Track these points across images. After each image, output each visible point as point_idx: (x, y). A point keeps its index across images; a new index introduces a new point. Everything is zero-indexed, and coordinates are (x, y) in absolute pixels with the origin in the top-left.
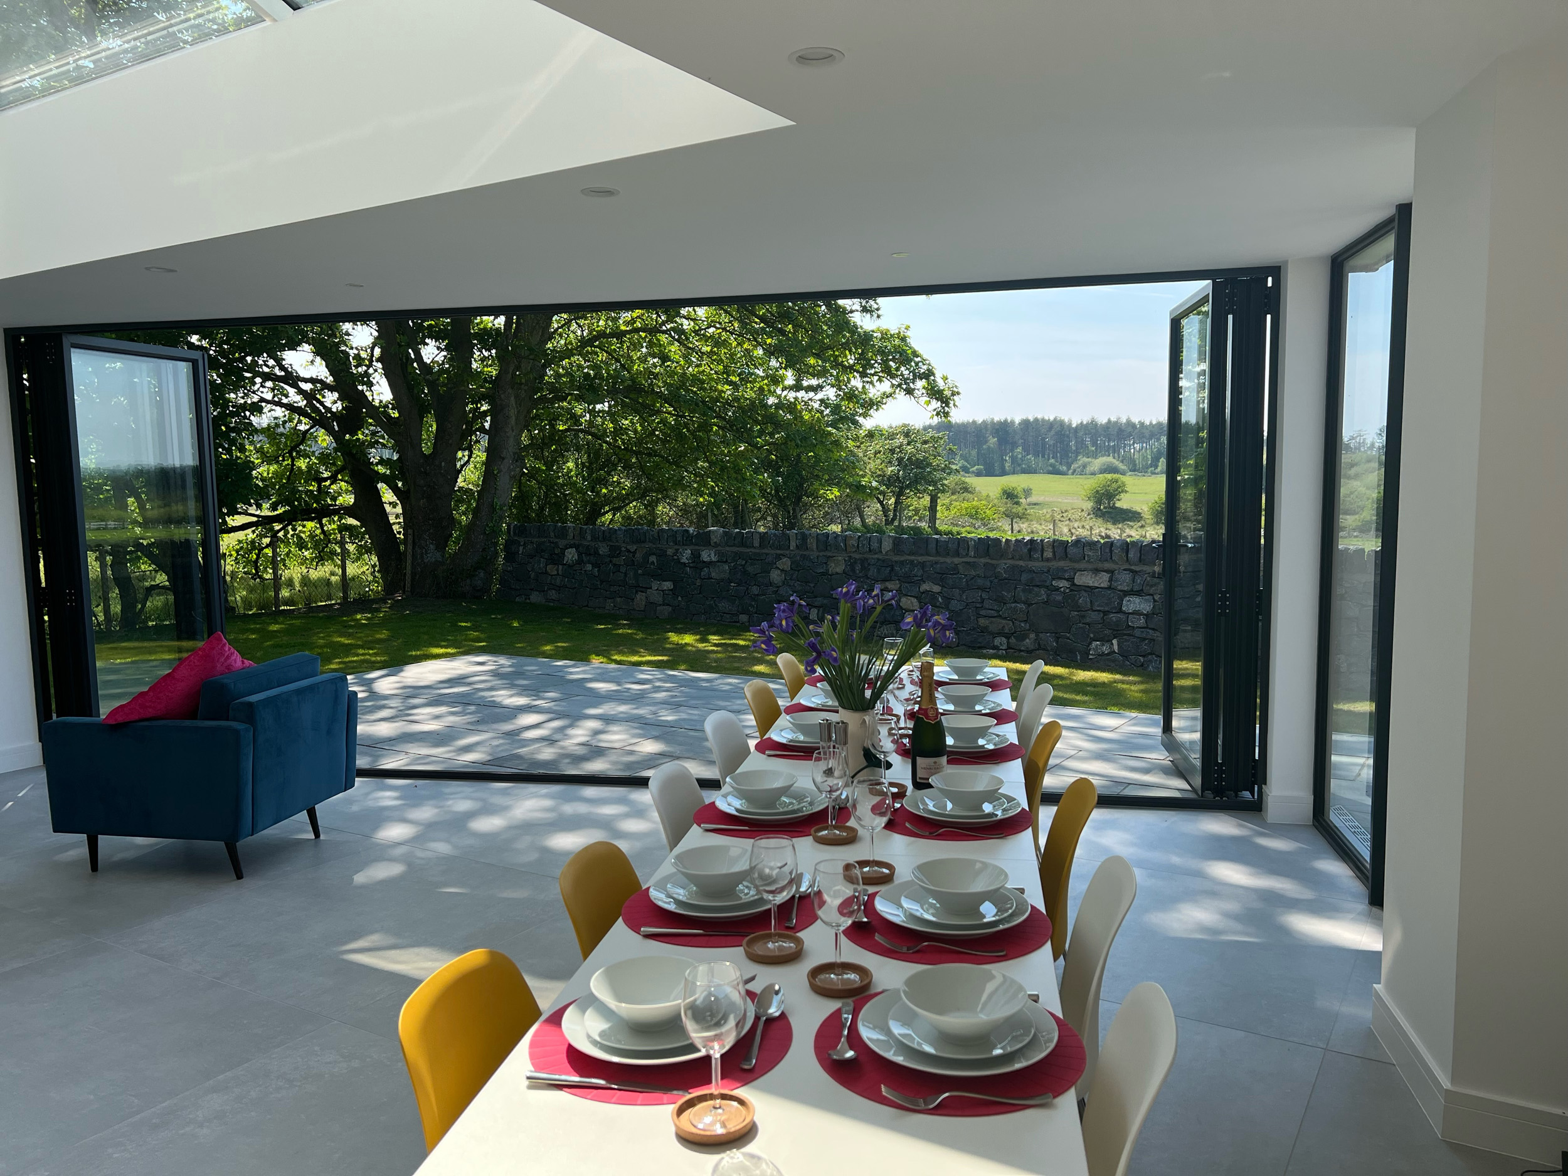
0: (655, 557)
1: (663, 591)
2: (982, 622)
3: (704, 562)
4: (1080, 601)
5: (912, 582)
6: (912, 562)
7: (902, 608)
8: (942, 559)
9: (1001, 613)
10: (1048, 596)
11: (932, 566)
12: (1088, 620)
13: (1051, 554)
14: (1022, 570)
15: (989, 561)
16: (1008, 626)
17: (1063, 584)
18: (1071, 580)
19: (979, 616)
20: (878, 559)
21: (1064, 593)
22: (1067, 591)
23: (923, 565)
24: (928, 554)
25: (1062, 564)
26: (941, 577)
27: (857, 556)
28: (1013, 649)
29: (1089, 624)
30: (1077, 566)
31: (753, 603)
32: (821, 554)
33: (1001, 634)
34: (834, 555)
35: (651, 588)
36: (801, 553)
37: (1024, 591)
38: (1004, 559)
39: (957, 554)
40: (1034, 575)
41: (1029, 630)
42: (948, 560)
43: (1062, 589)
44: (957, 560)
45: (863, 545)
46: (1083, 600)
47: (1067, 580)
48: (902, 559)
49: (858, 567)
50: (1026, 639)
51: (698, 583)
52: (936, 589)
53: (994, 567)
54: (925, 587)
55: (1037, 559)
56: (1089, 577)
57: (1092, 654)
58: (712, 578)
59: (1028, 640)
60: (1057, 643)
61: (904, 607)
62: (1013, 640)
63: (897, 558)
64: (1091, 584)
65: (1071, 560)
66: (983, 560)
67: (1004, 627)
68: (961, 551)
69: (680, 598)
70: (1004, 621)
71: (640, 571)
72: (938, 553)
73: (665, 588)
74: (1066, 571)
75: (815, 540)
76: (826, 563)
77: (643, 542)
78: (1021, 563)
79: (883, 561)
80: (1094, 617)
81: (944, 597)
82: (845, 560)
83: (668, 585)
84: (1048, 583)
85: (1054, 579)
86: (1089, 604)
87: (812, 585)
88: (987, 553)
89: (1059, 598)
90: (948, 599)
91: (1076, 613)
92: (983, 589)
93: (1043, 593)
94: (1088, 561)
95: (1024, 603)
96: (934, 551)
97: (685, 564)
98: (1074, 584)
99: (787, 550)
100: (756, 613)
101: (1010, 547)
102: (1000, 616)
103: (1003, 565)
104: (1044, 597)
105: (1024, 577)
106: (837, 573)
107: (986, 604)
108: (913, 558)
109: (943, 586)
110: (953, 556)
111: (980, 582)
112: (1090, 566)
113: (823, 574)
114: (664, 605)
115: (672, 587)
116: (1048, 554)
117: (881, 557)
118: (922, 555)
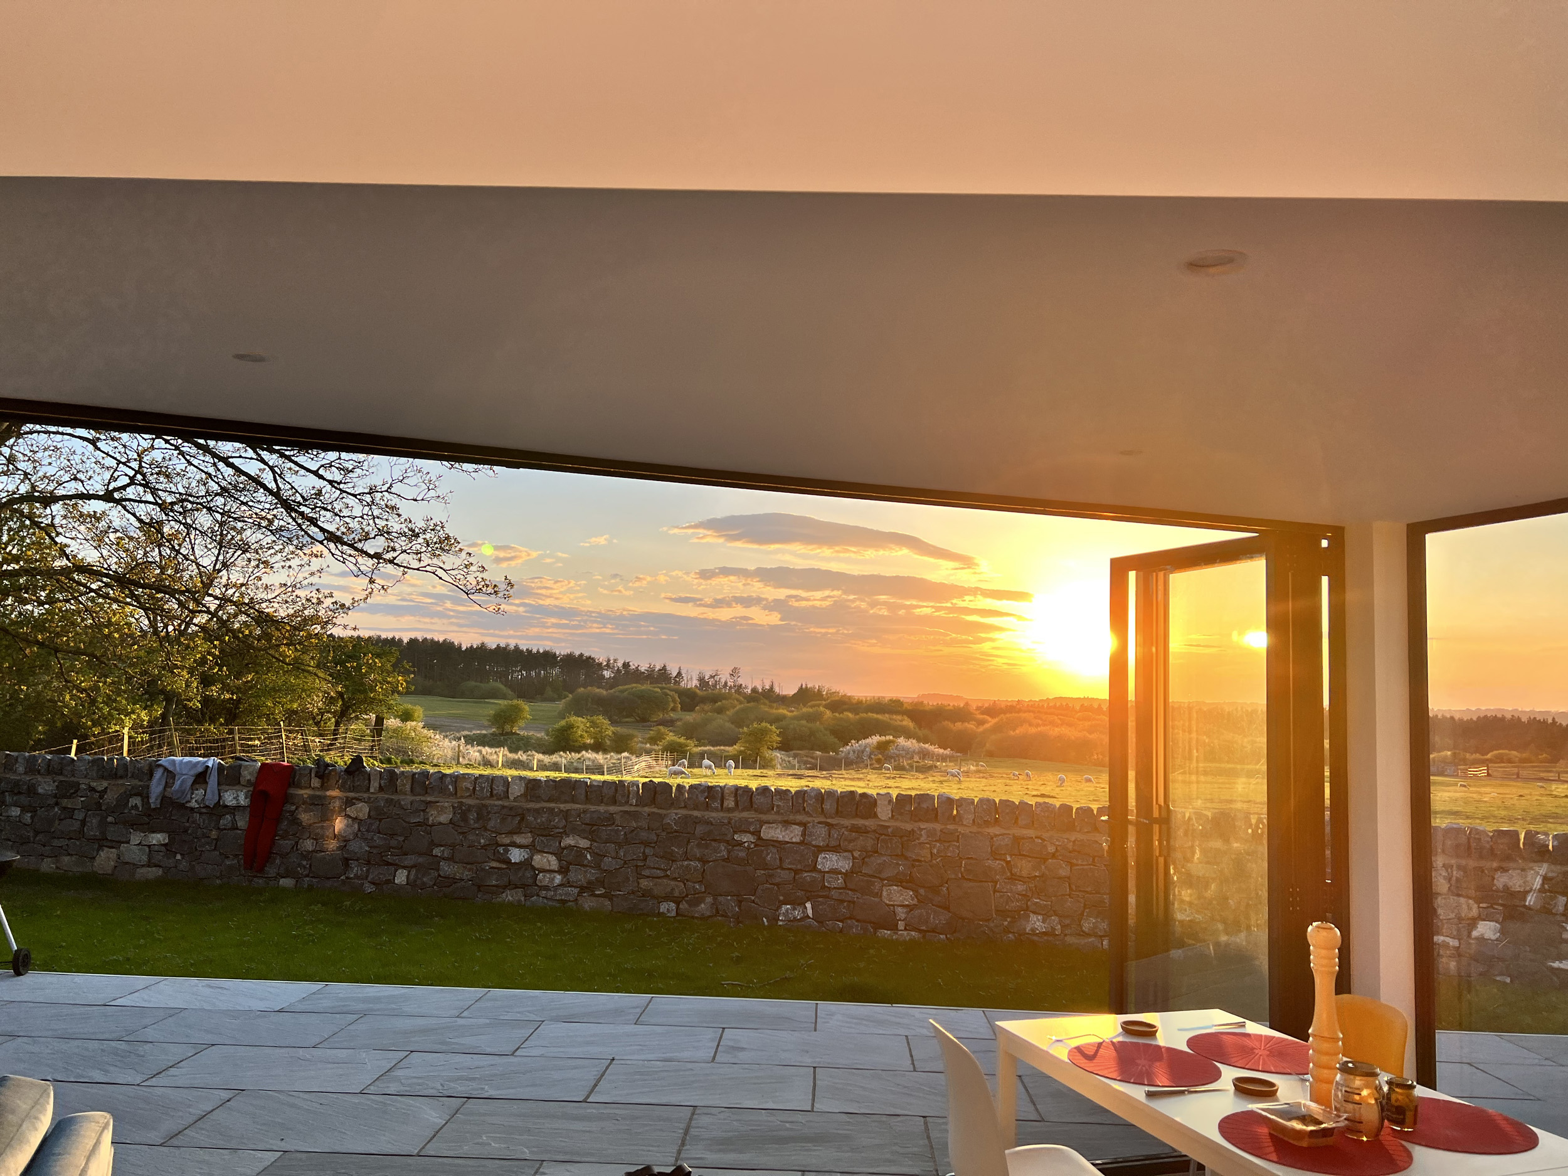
0: (139, 798)
1: (149, 846)
2: (644, 883)
3: (227, 806)
4: (769, 858)
5: (550, 835)
6: (551, 810)
7: (534, 868)
8: (593, 808)
9: (669, 873)
10: (729, 852)
11: (579, 816)
12: (778, 880)
13: (733, 803)
14: (697, 821)
15: (655, 810)
16: (679, 888)
17: (746, 838)
18: (757, 833)
19: (640, 876)
20: (503, 807)
21: (748, 848)
22: (752, 846)
23: (566, 814)
24: (573, 801)
25: (745, 814)
26: (591, 828)
27: (470, 802)
28: (685, 916)
29: (777, 885)
30: (764, 817)
31: (304, 863)
32: (418, 798)
33: (667, 898)
34: (437, 799)
35: (128, 842)
36: (386, 796)
37: (699, 845)
38: (675, 809)
39: (614, 802)
40: (712, 827)
41: (705, 892)
42: (602, 808)
43: (746, 845)
44: (612, 809)
45: (482, 789)
46: (771, 856)
47: (753, 833)
48: (538, 806)
49: (472, 816)
50: (701, 903)
51: (214, 834)
52: (584, 843)
53: (662, 817)
54: (569, 841)
55: (716, 810)
56: (778, 831)
57: (782, 920)
58: (237, 829)
59: (703, 906)
60: (739, 908)
61: (537, 866)
62: (684, 906)
63: (532, 805)
64: (781, 838)
65: (756, 811)
66: (647, 809)
67: (673, 889)
68: (619, 797)
69: (179, 857)
70: (672, 883)
71: (110, 819)
72: (588, 800)
73: (154, 842)
74: (751, 823)
75: (410, 781)
76: (424, 811)
77: (121, 777)
78: (696, 813)
79: (511, 809)
80: (785, 875)
81: (593, 854)
82: (454, 807)
83: (158, 838)
84: (729, 837)
85: (735, 832)
86: (778, 861)
87: (401, 839)
88: (653, 802)
89: (742, 854)
90: (599, 856)
91: (762, 872)
92: (646, 844)
93: (723, 848)
94: (778, 813)
95: (699, 860)
96: (583, 797)
97: (192, 809)
98: (760, 838)
99: (365, 792)
100: (307, 876)
101: (683, 794)
102: (667, 876)
103: (673, 815)
104: (725, 853)
105: (700, 830)
106: (440, 823)
107: (650, 862)
108: (552, 805)
109: (592, 840)
110: (607, 804)
111: (644, 835)
112: (779, 818)
113: (419, 824)
114: (149, 866)
115: (167, 841)
116: (730, 803)
117: (506, 804)
118: (566, 802)
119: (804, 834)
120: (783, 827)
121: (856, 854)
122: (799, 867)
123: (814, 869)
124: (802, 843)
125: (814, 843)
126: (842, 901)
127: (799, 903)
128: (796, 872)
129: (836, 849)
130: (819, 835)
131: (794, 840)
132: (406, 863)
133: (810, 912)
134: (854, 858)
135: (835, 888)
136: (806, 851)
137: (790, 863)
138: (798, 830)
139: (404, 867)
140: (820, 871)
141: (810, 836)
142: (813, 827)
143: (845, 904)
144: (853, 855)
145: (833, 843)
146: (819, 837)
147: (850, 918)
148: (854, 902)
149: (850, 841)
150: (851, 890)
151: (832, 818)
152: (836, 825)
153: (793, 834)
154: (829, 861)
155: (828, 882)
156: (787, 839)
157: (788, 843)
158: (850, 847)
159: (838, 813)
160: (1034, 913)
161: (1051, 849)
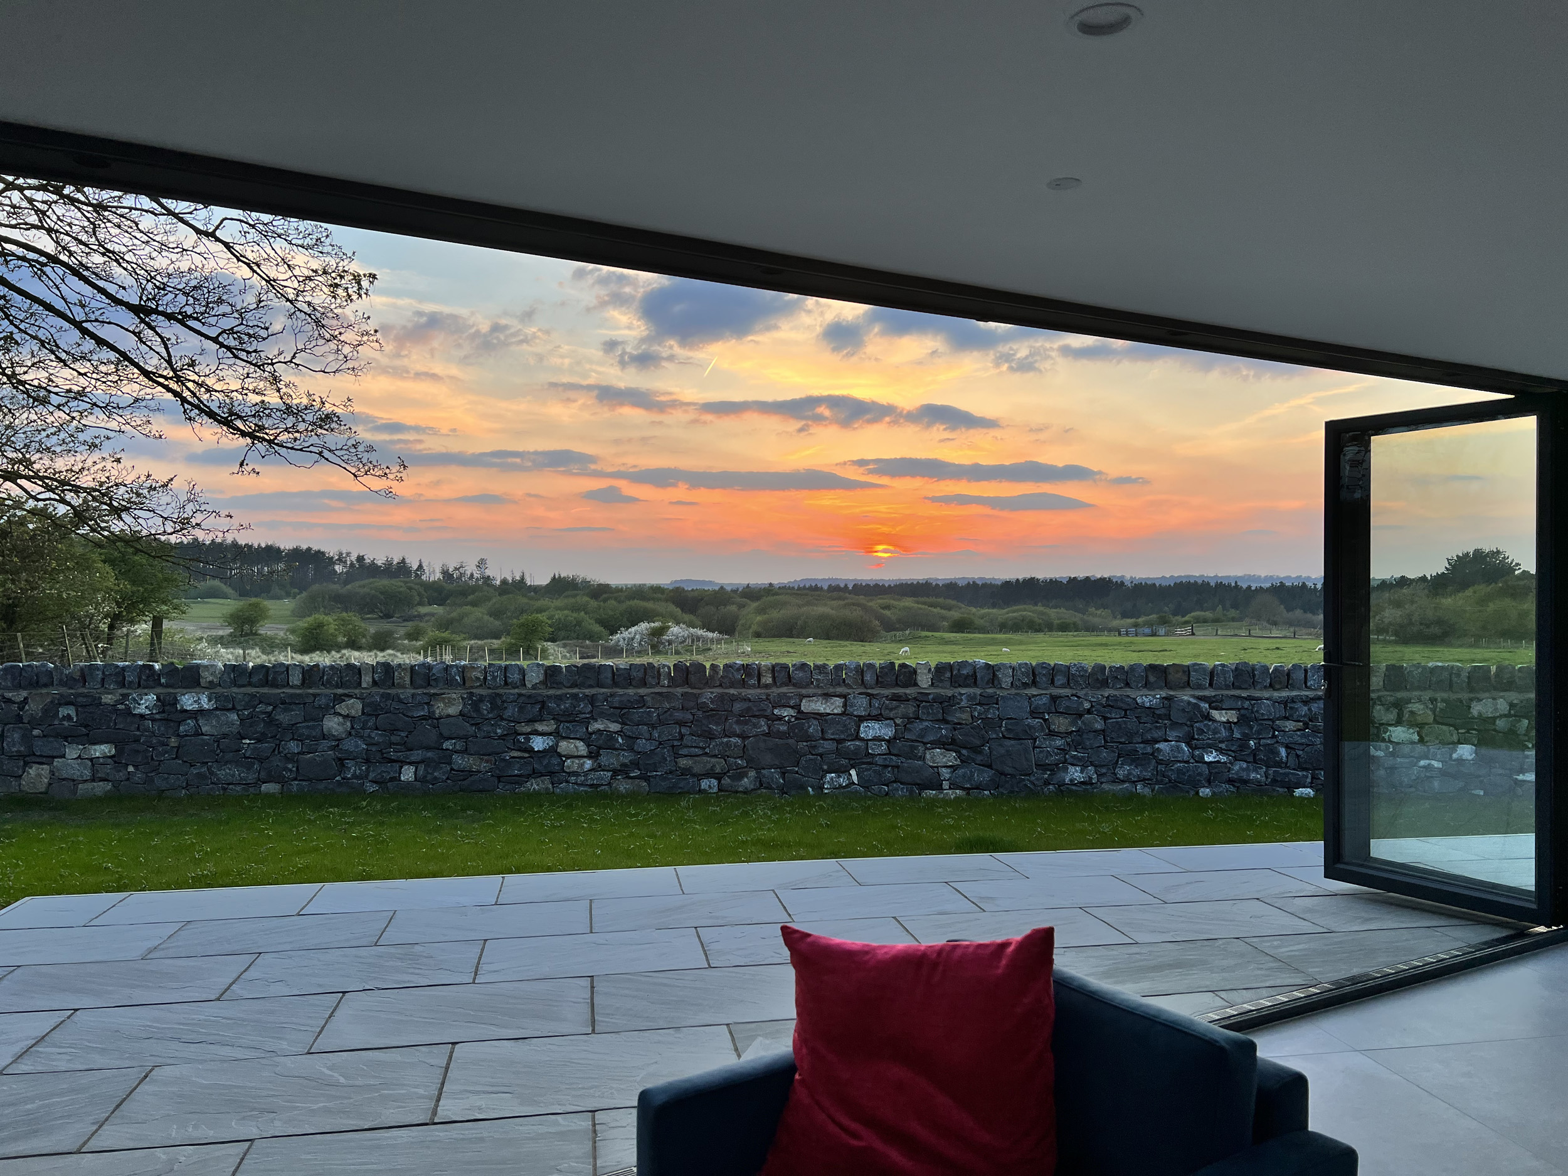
0: (72, 707)
1: (91, 760)
2: (683, 762)
3: (186, 711)
4: (811, 730)
5: (575, 721)
6: (575, 696)
7: (560, 755)
8: (620, 691)
9: (707, 750)
10: (769, 727)
11: (606, 700)
12: (821, 750)
13: (771, 679)
14: (733, 699)
15: (690, 690)
16: (719, 765)
17: (787, 713)
18: (797, 707)
19: (677, 756)
20: (520, 695)
21: (789, 721)
22: (793, 720)
23: (592, 700)
24: (599, 685)
25: (784, 690)
26: (621, 712)
27: (483, 692)
28: (727, 791)
29: (821, 755)
30: (804, 691)
31: (290, 766)
32: (419, 691)
33: (709, 775)
34: (442, 691)
35: (63, 756)
36: (383, 691)
37: (738, 722)
38: (710, 688)
39: (644, 683)
40: (750, 704)
41: (746, 767)
42: (631, 691)
43: (787, 719)
44: (642, 691)
45: (494, 678)
46: (813, 728)
47: (792, 707)
48: (559, 692)
49: (485, 707)
50: (743, 777)
51: (173, 741)
52: (614, 727)
53: (697, 697)
54: (597, 726)
55: (753, 686)
56: (819, 703)
57: (827, 789)
58: (202, 734)
59: (746, 780)
60: (784, 780)
61: (563, 753)
62: (726, 781)
63: (551, 692)
64: (822, 710)
65: (795, 685)
66: (680, 690)
67: (714, 766)
68: (649, 680)
69: (131, 769)
70: (713, 760)
71: (36, 732)
72: (615, 684)
73: (98, 754)
74: (790, 698)
75: (408, 674)
76: (428, 704)
77: (45, 686)
78: (732, 691)
79: (530, 697)
80: (829, 746)
81: (625, 737)
82: (463, 698)
83: (101, 750)
84: (768, 712)
85: (774, 707)
86: (820, 732)
87: (403, 734)
88: (687, 682)
89: (783, 728)
90: (631, 739)
91: (805, 744)
92: (681, 723)
93: (763, 724)
94: (818, 686)
95: (738, 736)
96: (609, 681)
97: (142, 716)
98: (800, 712)
99: (356, 688)
100: (295, 779)
101: (717, 673)
102: (706, 753)
103: (708, 695)
104: (765, 728)
105: (738, 707)
106: (449, 716)
107: (687, 740)
108: (575, 691)
109: (623, 723)
110: (635, 687)
111: (678, 715)
112: (820, 691)
113: (423, 718)
114: (93, 780)
115: (113, 752)
116: (768, 679)
117: (524, 692)
118: (591, 686)
119: (845, 705)
120: (823, 699)
121: (898, 721)
122: (842, 737)
123: (857, 737)
124: (843, 714)
125: (855, 713)
126: (886, 766)
127: (842, 771)
128: (839, 741)
129: (877, 718)
130: (860, 705)
131: (836, 711)
132: (413, 759)
133: (855, 778)
134: (896, 725)
135: (879, 754)
136: (848, 721)
137: (833, 734)
138: (839, 702)
139: (410, 763)
140: (862, 740)
141: (851, 706)
142: (854, 698)
143: (890, 769)
144: (895, 723)
145: (874, 712)
146: (860, 707)
147: (895, 782)
148: (898, 767)
149: (891, 710)
150: (893, 755)
151: (873, 688)
152: (877, 695)
153: (835, 706)
154: (871, 730)
155: (872, 749)
156: (828, 711)
157: (829, 714)
158: (891, 715)
159: (879, 683)
160: (1073, 765)
161: (1087, 705)
